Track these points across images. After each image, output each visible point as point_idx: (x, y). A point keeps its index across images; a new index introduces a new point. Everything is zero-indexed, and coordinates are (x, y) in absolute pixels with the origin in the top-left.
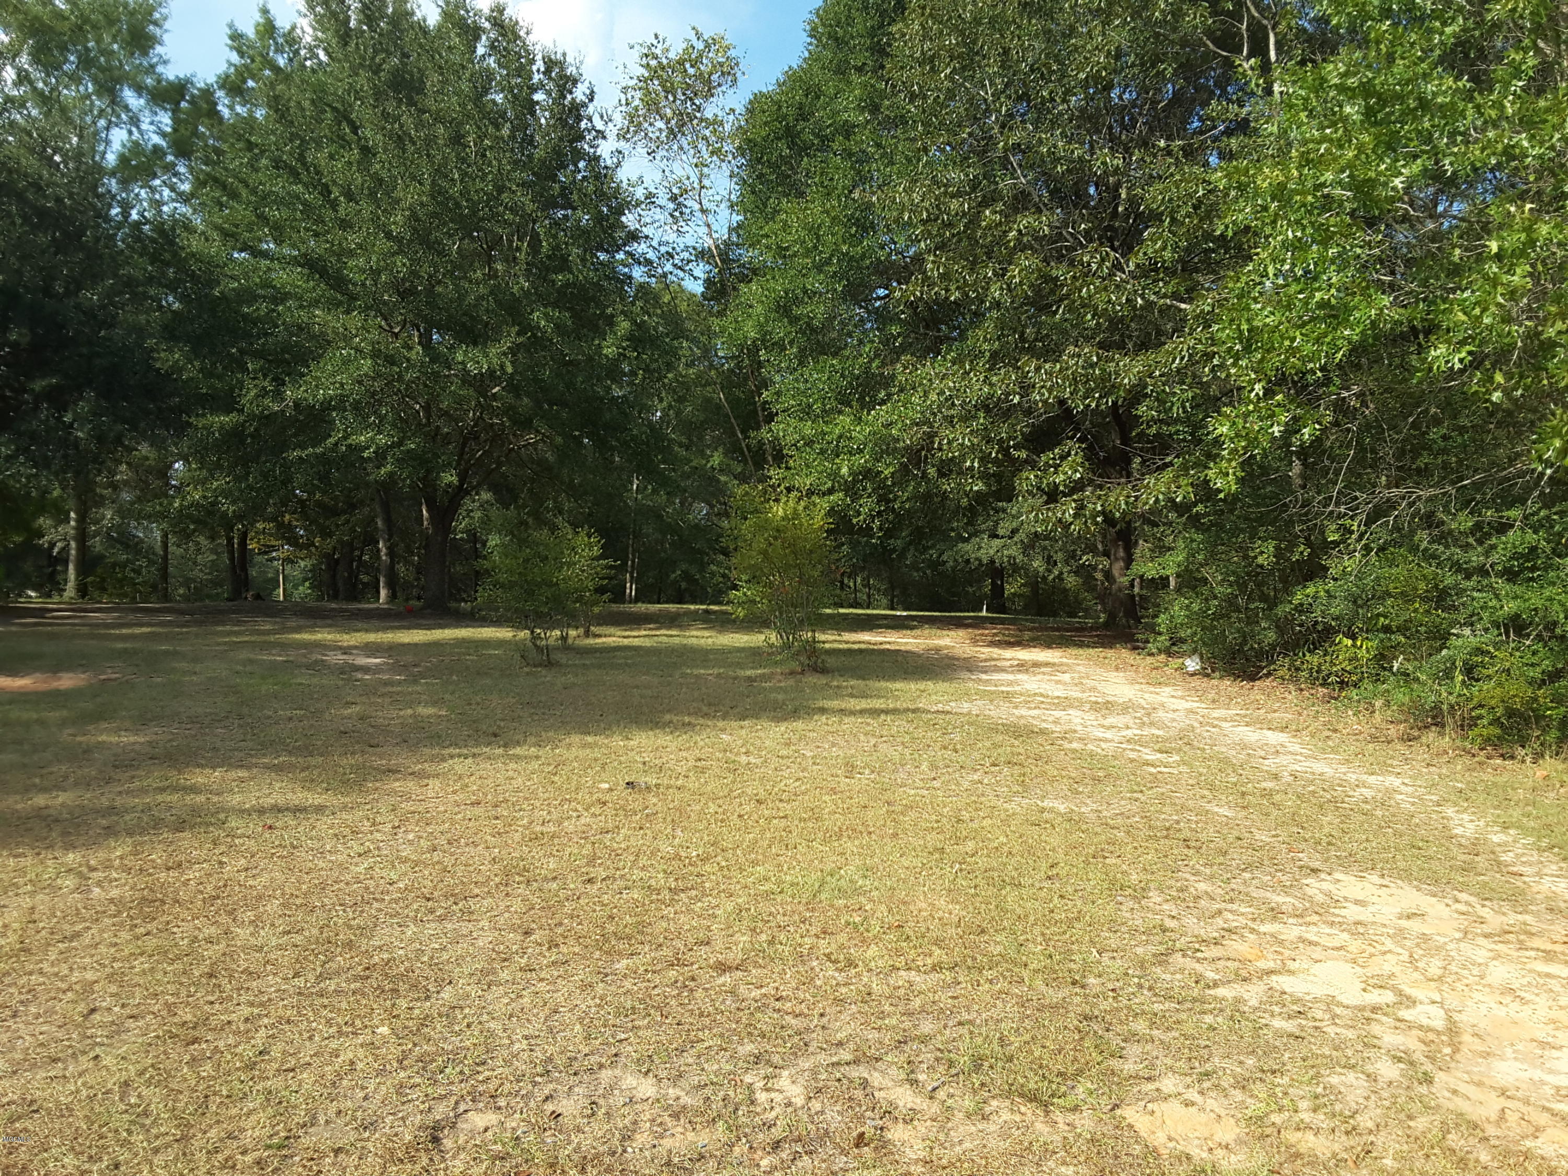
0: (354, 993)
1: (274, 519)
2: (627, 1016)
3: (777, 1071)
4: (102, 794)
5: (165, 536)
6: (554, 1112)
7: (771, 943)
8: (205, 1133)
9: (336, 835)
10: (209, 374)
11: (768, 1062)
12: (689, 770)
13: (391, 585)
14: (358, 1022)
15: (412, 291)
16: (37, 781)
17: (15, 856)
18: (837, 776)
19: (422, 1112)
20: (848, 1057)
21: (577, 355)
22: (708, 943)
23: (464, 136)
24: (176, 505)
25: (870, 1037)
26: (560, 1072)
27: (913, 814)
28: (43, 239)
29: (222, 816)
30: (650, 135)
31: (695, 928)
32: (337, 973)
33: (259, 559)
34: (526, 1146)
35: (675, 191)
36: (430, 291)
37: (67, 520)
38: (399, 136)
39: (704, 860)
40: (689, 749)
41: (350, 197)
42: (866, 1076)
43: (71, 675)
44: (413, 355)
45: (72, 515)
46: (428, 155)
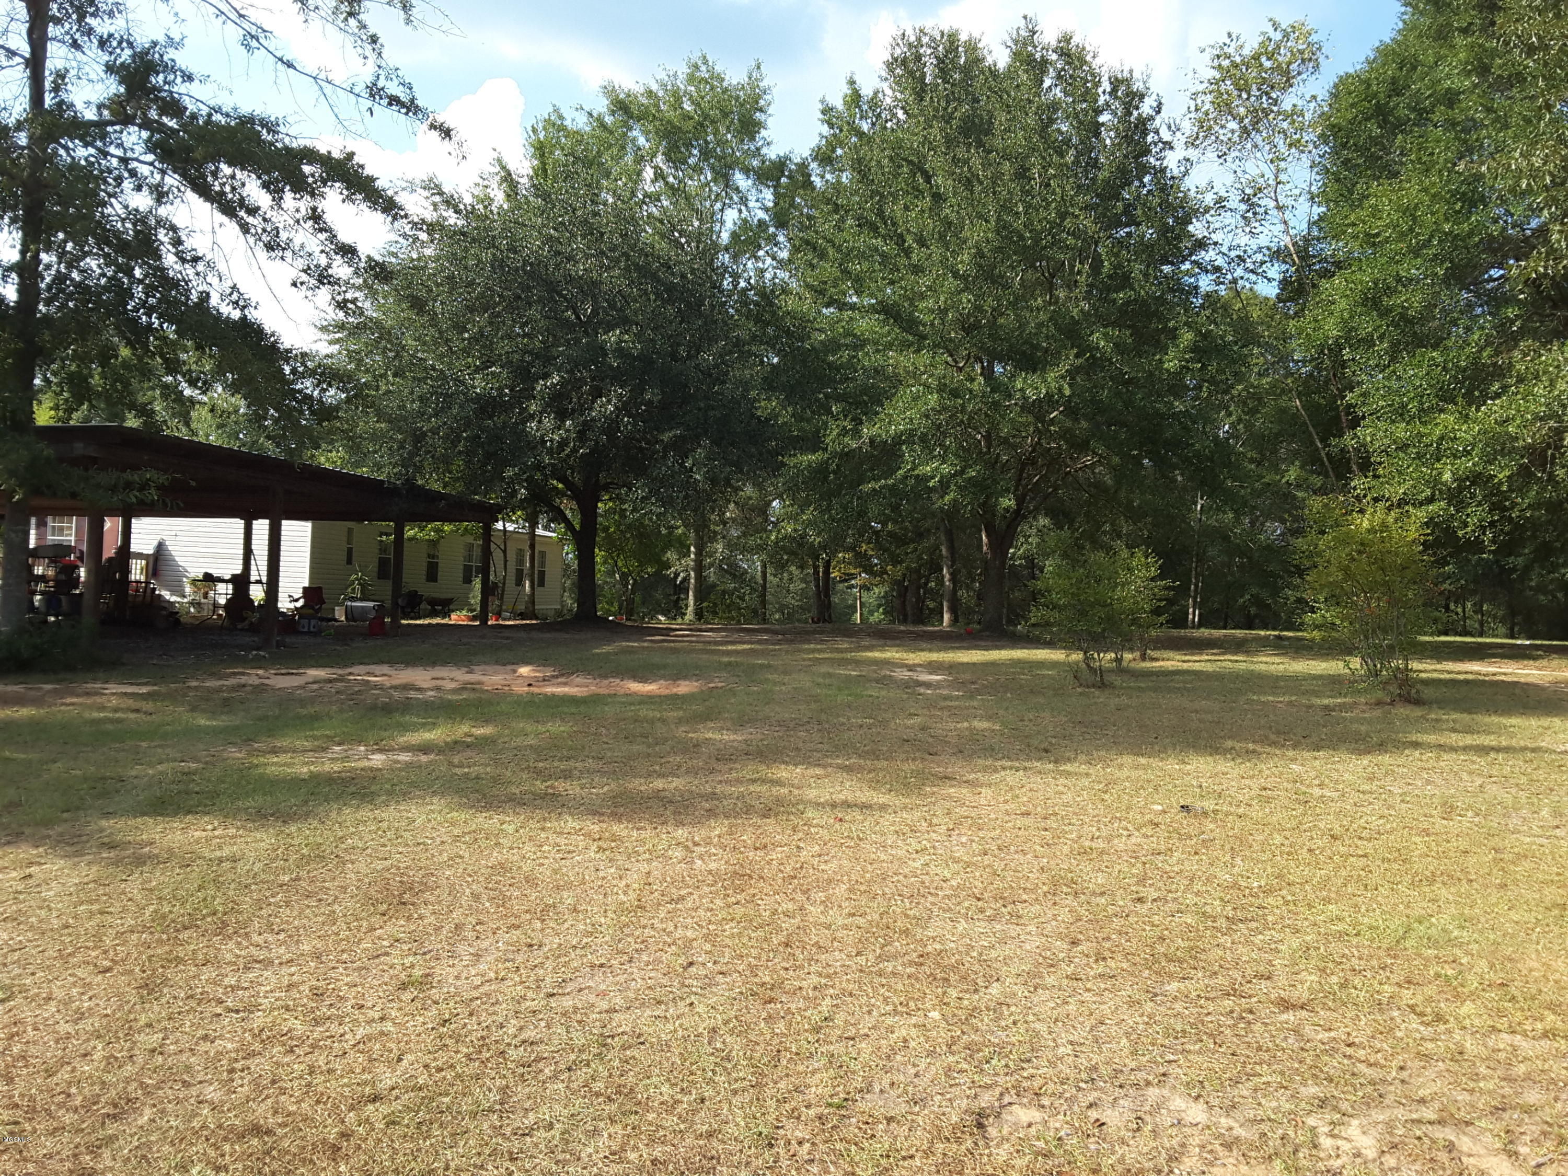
0: (909, 977)
1: (853, 548)
2: (1176, 1038)
3: (1346, 1119)
4: (707, 782)
5: (764, 566)
6: (1098, 1120)
7: (1343, 986)
8: (776, 1083)
9: (897, 832)
10: (799, 418)
11: (1335, 1108)
12: (1252, 799)
13: (953, 610)
14: (912, 1004)
15: (976, 326)
16: (657, 768)
17: (638, 829)
18: (1432, 816)
19: (968, 1097)
20: (1433, 1116)
21: (1137, 371)
22: (1269, 978)
23: (1029, 169)
24: (773, 538)
25: (1459, 1098)
26: (1105, 1082)
27: (1527, 864)
28: (671, 310)
29: (801, 807)
30: (1222, 137)
31: (1255, 960)
32: (895, 957)
33: (841, 586)
34: (1068, 1147)
35: (1248, 191)
36: (993, 323)
37: (688, 554)
38: (968, 179)
39: (1268, 891)
40: (1252, 777)
41: (922, 242)
42: (1453, 1138)
43: (687, 683)
44: (975, 386)
45: (692, 549)
46: (994, 193)
